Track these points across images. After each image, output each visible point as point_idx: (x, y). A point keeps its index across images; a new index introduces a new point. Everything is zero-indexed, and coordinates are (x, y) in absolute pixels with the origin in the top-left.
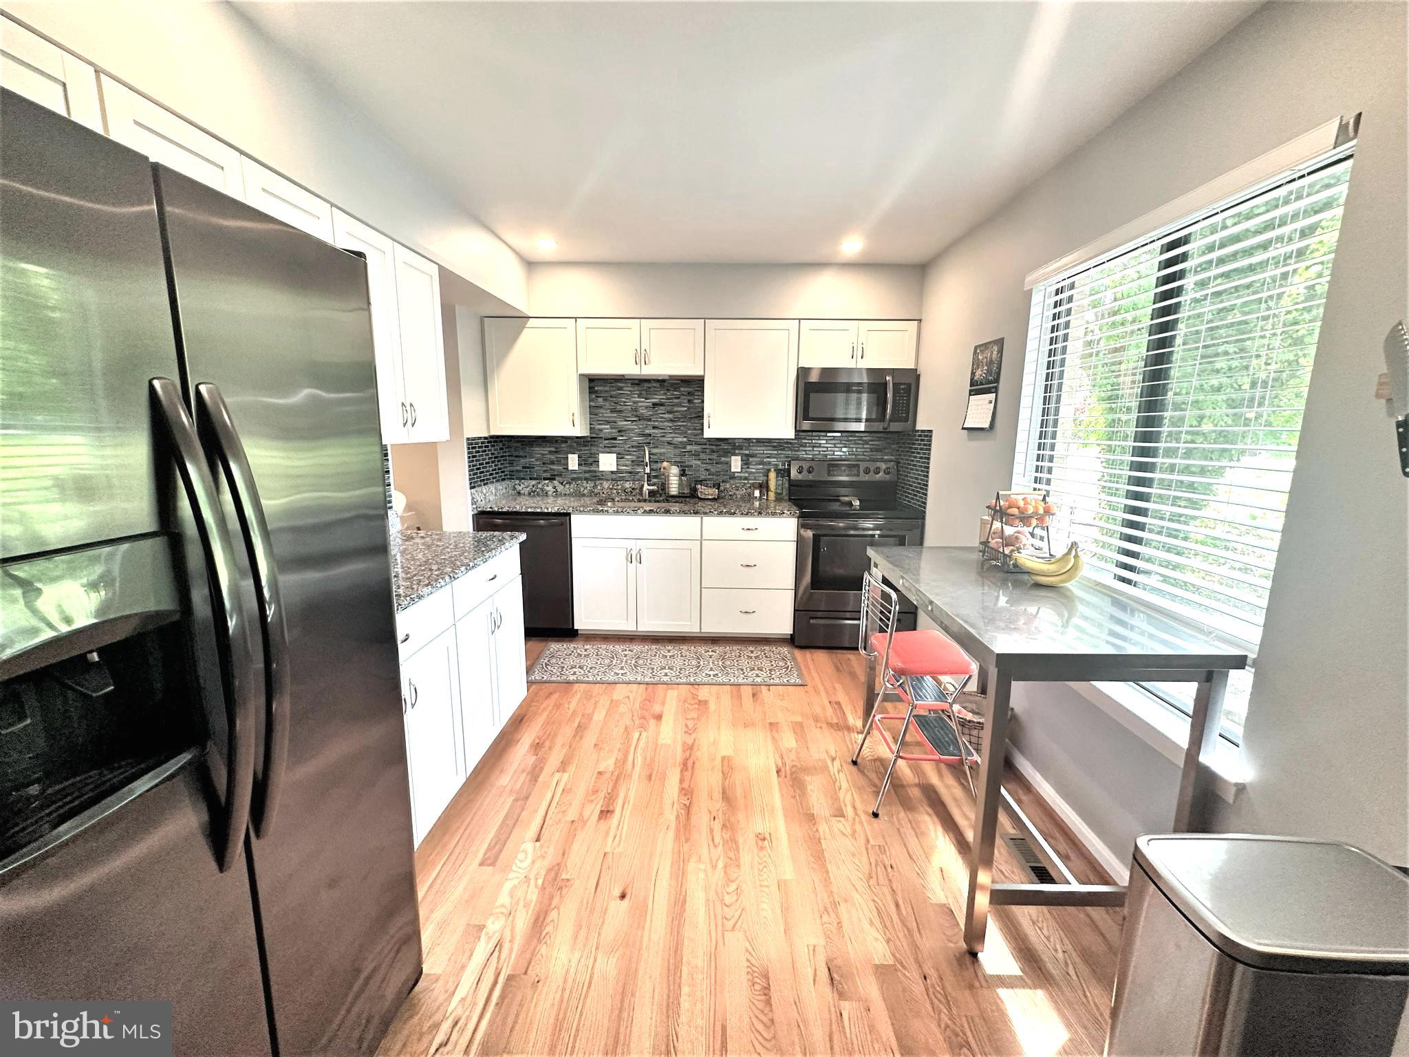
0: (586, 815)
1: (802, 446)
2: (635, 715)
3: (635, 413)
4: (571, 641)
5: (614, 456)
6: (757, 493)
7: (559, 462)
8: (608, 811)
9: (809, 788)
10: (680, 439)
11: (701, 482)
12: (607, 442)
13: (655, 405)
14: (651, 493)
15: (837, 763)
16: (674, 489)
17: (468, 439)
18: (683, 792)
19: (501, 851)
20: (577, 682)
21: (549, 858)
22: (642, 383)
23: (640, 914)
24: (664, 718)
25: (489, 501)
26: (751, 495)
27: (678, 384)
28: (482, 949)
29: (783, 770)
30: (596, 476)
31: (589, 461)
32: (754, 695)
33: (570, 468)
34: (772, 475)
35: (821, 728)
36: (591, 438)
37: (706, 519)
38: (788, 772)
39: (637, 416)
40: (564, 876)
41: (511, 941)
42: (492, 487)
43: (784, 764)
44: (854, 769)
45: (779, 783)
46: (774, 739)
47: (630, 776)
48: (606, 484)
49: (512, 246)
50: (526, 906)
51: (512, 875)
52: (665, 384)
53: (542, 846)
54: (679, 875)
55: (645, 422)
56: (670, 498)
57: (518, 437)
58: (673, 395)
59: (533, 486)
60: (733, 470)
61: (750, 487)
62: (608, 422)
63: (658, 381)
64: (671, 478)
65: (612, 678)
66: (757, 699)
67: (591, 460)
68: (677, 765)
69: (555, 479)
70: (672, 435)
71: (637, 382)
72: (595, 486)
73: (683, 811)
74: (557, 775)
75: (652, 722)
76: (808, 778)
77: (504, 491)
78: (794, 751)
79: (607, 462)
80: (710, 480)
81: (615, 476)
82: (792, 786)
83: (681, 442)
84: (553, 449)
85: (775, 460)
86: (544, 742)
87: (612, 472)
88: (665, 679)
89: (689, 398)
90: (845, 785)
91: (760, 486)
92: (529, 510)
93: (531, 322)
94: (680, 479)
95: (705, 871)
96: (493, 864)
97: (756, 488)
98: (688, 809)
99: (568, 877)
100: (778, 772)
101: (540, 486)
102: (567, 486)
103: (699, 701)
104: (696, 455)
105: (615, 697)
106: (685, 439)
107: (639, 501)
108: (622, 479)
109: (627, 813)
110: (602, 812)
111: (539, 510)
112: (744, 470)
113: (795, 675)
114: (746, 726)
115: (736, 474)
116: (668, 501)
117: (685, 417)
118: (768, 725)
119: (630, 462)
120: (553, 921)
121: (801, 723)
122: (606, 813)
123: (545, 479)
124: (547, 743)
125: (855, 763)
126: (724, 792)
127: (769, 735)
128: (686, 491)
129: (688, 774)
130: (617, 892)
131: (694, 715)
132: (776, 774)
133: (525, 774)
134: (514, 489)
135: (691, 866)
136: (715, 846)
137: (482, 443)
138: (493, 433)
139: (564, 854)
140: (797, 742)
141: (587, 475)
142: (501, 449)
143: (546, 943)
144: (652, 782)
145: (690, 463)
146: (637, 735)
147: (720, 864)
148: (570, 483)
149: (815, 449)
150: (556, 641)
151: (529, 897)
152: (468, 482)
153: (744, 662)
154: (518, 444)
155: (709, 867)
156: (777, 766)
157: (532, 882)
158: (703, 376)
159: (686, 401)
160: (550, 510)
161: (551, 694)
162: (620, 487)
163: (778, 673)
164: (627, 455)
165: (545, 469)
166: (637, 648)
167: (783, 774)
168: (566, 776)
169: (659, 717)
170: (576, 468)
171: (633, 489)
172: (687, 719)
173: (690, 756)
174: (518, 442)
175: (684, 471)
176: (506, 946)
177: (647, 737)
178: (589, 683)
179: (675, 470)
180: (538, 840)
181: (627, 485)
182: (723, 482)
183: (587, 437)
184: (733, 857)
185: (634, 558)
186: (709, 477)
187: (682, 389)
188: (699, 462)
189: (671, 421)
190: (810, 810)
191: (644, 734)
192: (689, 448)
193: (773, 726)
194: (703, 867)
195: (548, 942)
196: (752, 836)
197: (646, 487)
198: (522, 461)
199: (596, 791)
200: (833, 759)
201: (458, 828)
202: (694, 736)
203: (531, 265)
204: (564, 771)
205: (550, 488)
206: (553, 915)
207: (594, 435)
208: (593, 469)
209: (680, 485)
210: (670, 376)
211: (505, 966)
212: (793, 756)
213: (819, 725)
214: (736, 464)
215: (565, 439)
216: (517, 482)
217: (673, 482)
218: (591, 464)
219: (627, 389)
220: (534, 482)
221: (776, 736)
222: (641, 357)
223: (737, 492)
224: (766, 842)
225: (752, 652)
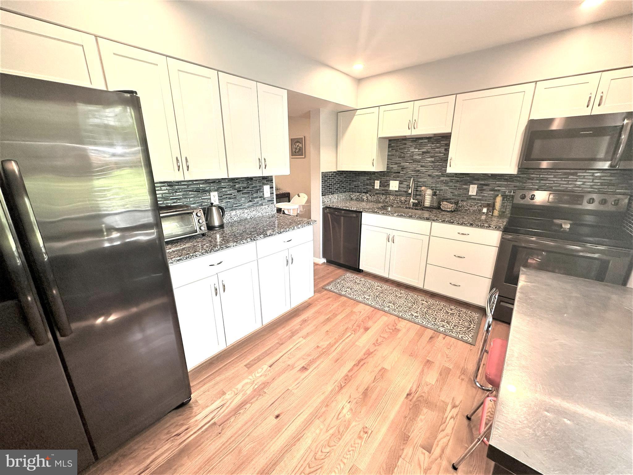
0: (296, 365)
1: (529, 179)
2: (357, 323)
3: (411, 158)
4: (357, 274)
5: (398, 182)
6: (485, 210)
7: (370, 185)
8: (306, 368)
9: (421, 417)
10: (437, 173)
11: (446, 200)
12: (395, 174)
13: (423, 153)
14: (414, 203)
15: (455, 411)
16: (427, 203)
17: (323, 173)
18: (346, 377)
19: (256, 364)
20: (345, 296)
21: (268, 377)
22: (417, 140)
23: (277, 431)
24: (368, 331)
25: (333, 202)
26: (480, 211)
27: (439, 139)
28: (218, 403)
29: (412, 395)
30: (387, 192)
31: (385, 185)
32: (431, 338)
33: (375, 188)
34: (499, 200)
35: (462, 380)
36: (387, 172)
37: (434, 223)
38: (414, 399)
39: (412, 160)
40: (265, 390)
41: (227, 407)
42: (336, 196)
43: (416, 392)
44: (466, 421)
45: (403, 402)
46: (423, 371)
47: (329, 355)
48: (392, 197)
49: (345, 72)
50: (243, 395)
51: (250, 377)
52: (432, 140)
53: (269, 370)
54: (308, 423)
55: (417, 163)
56: (424, 208)
57: (354, 171)
58: (436, 146)
59: (358, 196)
60: (470, 194)
61: (481, 206)
62: (396, 164)
63: (426, 138)
64: (426, 197)
65: (360, 299)
66: (431, 342)
67: (386, 184)
68: (355, 360)
69: (367, 193)
70: (433, 171)
71: (415, 140)
72: (386, 198)
73: (337, 388)
74: (301, 339)
75: (362, 330)
76: (425, 410)
77: (344, 197)
78: (429, 387)
79: (394, 185)
80: (453, 199)
81: (396, 194)
82: (410, 409)
83: (437, 175)
84: (368, 178)
85: (504, 188)
86: (309, 320)
87: (396, 191)
88: (387, 309)
89: (446, 147)
90: (449, 430)
91: (488, 206)
92: (344, 208)
93: (358, 112)
94: (433, 198)
95: (321, 430)
96: (248, 368)
97: (485, 207)
98: (341, 388)
99: (266, 392)
100: (408, 395)
101: (361, 196)
102: (373, 197)
103: (395, 329)
104: (446, 183)
105: (354, 310)
106: (440, 173)
107: (406, 208)
108: (400, 195)
109: (313, 373)
110: (303, 367)
111: (348, 209)
112: (478, 194)
113: (470, 335)
114: (411, 355)
115: (473, 197)
116: (423, 210)
117: (442, 160)
118: (426, 360)
119: (406, 186)
120: (246, 408)
121: (450, 370)
122: (304, 369)
123: (364, 193)
124: (309, 322)
125: (469, 418)
126: (367, 389)
127: (422, 367)
128: (435, 205)
129: (356, 368)
130: (276, 413)
131: (386, 335)
132: (405, 395)
133: (290, 332)
134: (350, 197)
135: (317, 422)
136: (337, 419)
137: (332, 174)
138: (338, 170)
139: (273, 379)
140: (437, 380)
141: (383, 192)
142: (346, 177)
143: (235, 417)
144: (336, 363)
145: (441, 188)
146: (349, 334)
147: (331, 432)
148: (374, 195)
149: (542, 182)
150: (351, 272)
151: (247, 391)
152: (321, 193)
153: (441, 315)
154: (354, 175)
155: (324, 430)
156: (410, 390)
157: (254, 385)
158: (451, 133)
159: (443, 150)
160: (352, 209)
161: (329, 298)
162: (398, 199)
163: (459, 329)
164: (405, 182)
165: (364, 187)
166: (385, 286)
167: (410, 398)
168: (304, 341)
169: (366, 329)
170: (378, 188)
171: (406, 201)
172: (380, 336)
173: (365, 358)
174: (353, 174)
175: (435, 192)
176: (224, 408)
177: (353, 338)
178: (349, 298)
179: (429, 192)
180: (270, 367)
181: (403, 199)
182: (462, 201)
183: (385, 171)
184: (341, 431)
185: (390, 239)
186: (453, 197)
187: (442, 142)
188: (447, 188)
189: (433, 162)
190: (409, 432)
191: (353, 335)
192: (442, 178)
193: (428, 363)
194: (322, 427)
195: (237, 417)
196: (361, 426)
197: (412, 200)
198: (355, 183)
199: (309, 355)
200: (454, 407)
201: (252, 345)
202: (377, 347)
203: (359, 81)
204: (305, 338)
205: (365, 198)
206: (248, 406)
207: (389, 171)
208: (386, 189)
209: (432, 201)
210: (435, 134)
211: (217, 417)
212: (426, 389)
213: (463, 377)
214: (473, 190)
215: (374, 173)
216: (351, 193)
217: (427, 199)
218: (386, 186)
219: (409, 143)
220: (358, 194)
221: (426, 370)
222: (412, 125)
223: (471, 208)
224: (366, 435)
225: (451, 310)
